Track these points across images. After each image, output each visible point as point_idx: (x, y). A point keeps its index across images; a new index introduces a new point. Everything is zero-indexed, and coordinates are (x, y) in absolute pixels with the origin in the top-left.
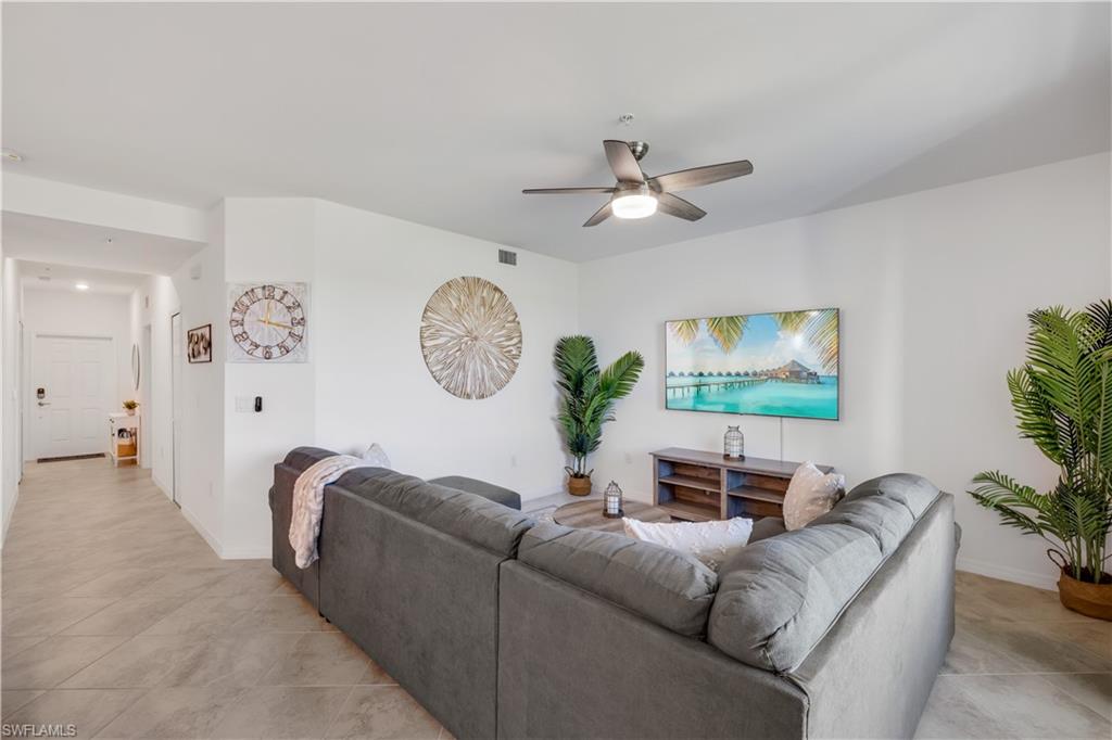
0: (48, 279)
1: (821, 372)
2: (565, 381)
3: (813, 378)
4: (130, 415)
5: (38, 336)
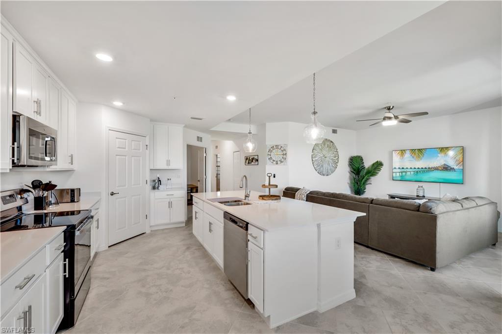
1: (455, 167)
2: (353, 171)
3: (452, 169)
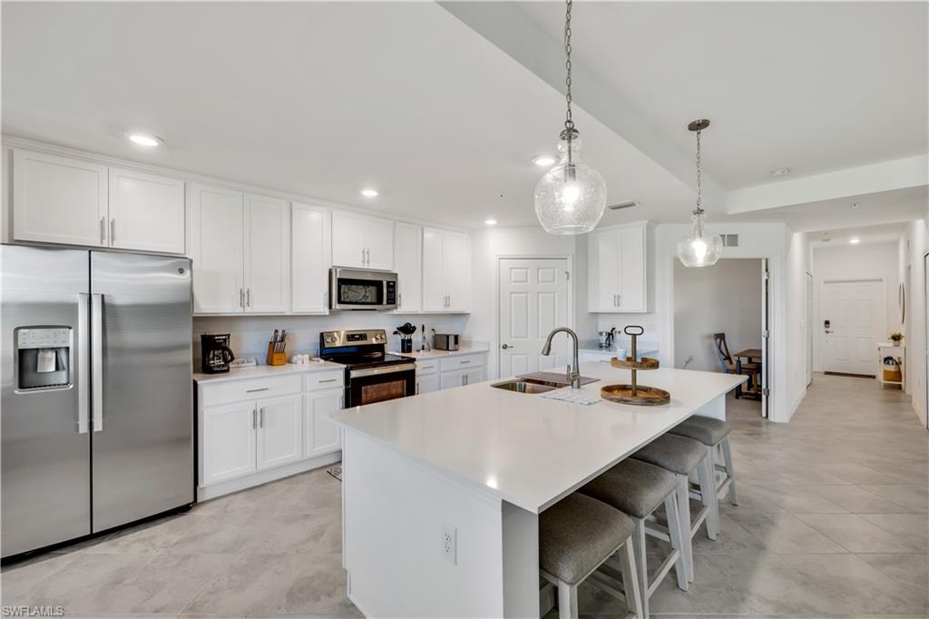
0: (828, 240)
4: (896, 346)
5: (825, 282)
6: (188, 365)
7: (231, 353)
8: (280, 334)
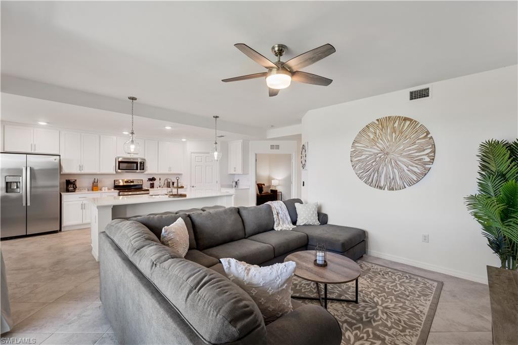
6: (58, 187)
7: (76, 186)
8: (96, 180)
